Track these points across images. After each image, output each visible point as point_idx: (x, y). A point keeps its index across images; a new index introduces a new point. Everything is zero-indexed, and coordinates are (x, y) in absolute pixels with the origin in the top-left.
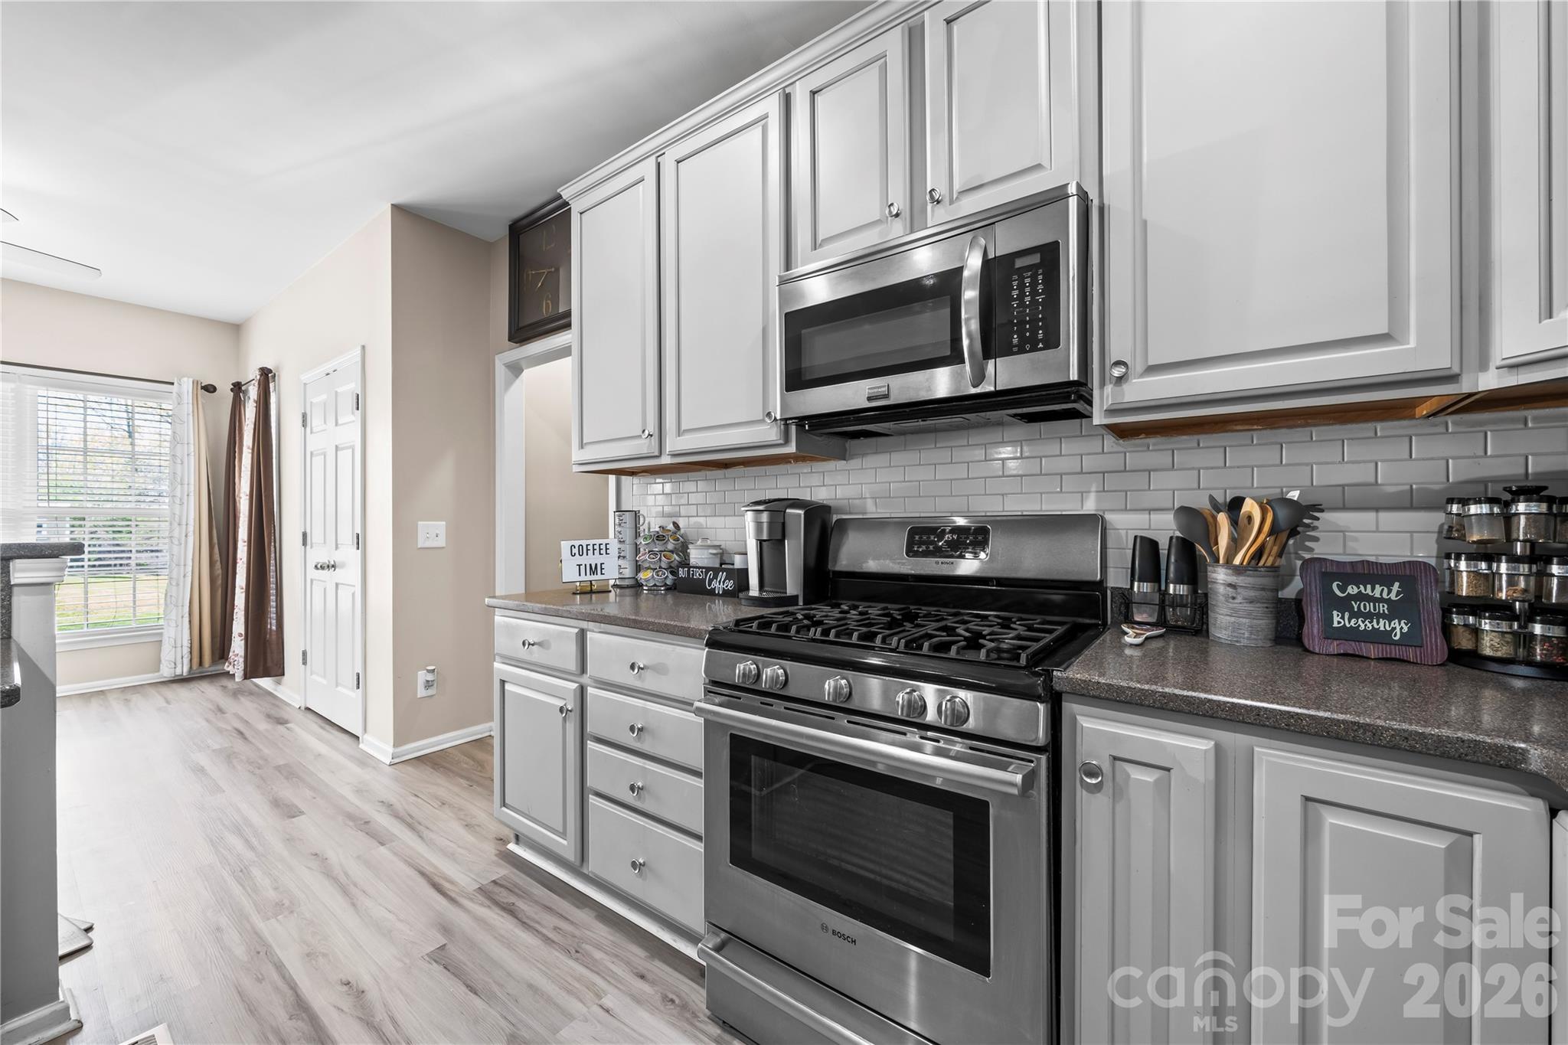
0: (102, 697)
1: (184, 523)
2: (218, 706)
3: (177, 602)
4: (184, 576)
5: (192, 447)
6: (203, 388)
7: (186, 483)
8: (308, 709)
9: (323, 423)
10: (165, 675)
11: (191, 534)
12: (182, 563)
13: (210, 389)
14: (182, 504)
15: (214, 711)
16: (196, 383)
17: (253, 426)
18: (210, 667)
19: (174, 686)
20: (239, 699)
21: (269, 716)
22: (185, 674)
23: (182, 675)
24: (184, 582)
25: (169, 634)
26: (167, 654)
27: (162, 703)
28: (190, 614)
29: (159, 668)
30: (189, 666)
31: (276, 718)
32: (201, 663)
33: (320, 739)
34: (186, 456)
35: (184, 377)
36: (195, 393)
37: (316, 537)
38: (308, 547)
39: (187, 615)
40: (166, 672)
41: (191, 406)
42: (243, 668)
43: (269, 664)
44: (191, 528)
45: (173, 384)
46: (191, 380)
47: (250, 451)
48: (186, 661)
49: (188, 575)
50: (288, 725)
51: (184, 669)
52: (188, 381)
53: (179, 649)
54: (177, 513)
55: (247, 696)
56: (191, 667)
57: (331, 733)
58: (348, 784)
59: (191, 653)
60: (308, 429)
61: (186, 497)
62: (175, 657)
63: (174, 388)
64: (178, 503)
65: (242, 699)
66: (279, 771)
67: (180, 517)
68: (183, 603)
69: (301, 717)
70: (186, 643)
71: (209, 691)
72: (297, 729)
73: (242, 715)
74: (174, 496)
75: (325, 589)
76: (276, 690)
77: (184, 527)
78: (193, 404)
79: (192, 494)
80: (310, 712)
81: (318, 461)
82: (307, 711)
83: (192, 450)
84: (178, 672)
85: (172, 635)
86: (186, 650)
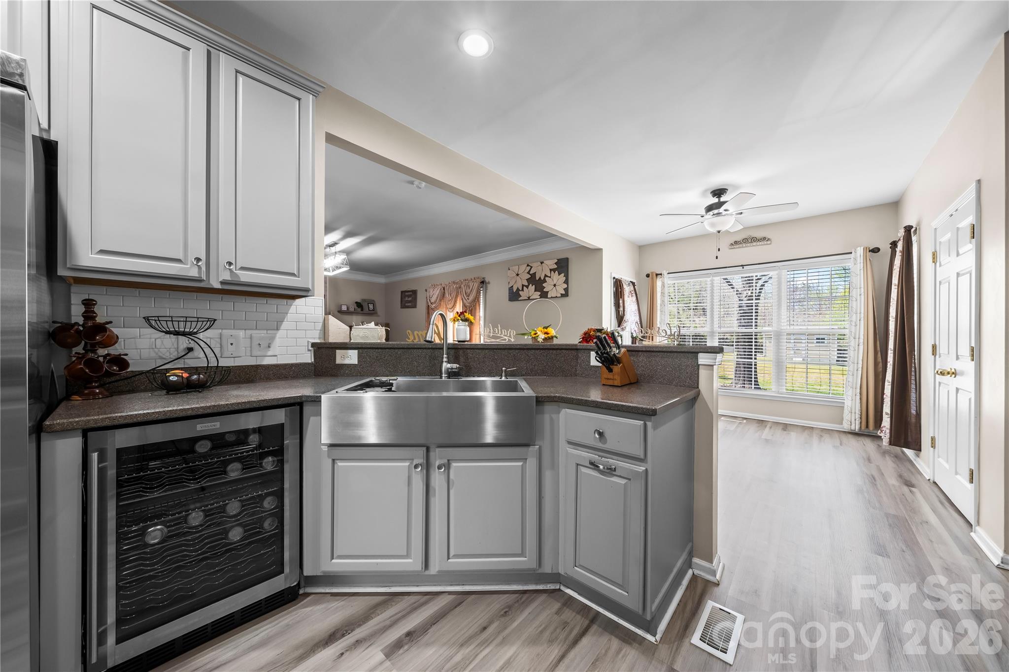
0: (811, 430)
1: (857, 337)
2: (869, 457)
3: (853, 385)
4: (857, 370)
5: (862, 289)
6: (870, 251)
7: (859, 312)
8: (935, 483)
9: (948, 256)
10: (845, 428)
11: (861, 344)
12: (856, 362)
13: (876, 250)
14: (856, 325)
15: (864, 459)
16: (865, 249)
17: (899, 270)
18: (873, 430)
19: (850, 436)
20: (885, 457)
21: (901, 476)
22: (856, 430)
23: (855, 430)
24: (857, 373)
25: (848, 403)
26: (847, 416)
27: (838, 443)
28: (861, 394)
29: (842, 422)
30: (860, 426)
31: (906, 480)
32: (867, 426)
33: (934, 511)
34: (859, 296)
35: (857, 247)
36: (865, 255)
37: (942, 349)
38: (937, 357)
39: (858, 394)
40: (846, 426)
41: (862, 264)
42: (889, 437)
43: (910, 439)
44: (861, 341)
45: (851, 253)
46: (862, 248)
47: (897, 287)
48: (858, 422)
49: (859, 369)
50: (913, 489)
51: (856, 427)
52: (860, 249)
53: (853, 414)
54: (853, 331)
55: (893, 457)
56: (861, 427)
57: (948, 511)
58: (941, 558)
59: (861, 418)
60: (938, 264)
61: (859, 321)
62: (852, 419)
63: (852, 256)
64: (854, 325)
65: (888, 458)
66: (887, 518)
67: (855, 334)
68: (856, 386)
69: (927, 488)
70: (858, 412)
71: (869, 445)
72: (919, 495)
73: (882, 468)
74: (851, 321)
75: (948, 391)
76: (915, 460)
77: (857, 339)
78: (863, 263)
79: (862, 319)
80: (936, 485)
81: (944, 287)
82: (934, 485)
83: (863, 291)
84: (853, 428)
85: (850, 405)
86: (858, 416)
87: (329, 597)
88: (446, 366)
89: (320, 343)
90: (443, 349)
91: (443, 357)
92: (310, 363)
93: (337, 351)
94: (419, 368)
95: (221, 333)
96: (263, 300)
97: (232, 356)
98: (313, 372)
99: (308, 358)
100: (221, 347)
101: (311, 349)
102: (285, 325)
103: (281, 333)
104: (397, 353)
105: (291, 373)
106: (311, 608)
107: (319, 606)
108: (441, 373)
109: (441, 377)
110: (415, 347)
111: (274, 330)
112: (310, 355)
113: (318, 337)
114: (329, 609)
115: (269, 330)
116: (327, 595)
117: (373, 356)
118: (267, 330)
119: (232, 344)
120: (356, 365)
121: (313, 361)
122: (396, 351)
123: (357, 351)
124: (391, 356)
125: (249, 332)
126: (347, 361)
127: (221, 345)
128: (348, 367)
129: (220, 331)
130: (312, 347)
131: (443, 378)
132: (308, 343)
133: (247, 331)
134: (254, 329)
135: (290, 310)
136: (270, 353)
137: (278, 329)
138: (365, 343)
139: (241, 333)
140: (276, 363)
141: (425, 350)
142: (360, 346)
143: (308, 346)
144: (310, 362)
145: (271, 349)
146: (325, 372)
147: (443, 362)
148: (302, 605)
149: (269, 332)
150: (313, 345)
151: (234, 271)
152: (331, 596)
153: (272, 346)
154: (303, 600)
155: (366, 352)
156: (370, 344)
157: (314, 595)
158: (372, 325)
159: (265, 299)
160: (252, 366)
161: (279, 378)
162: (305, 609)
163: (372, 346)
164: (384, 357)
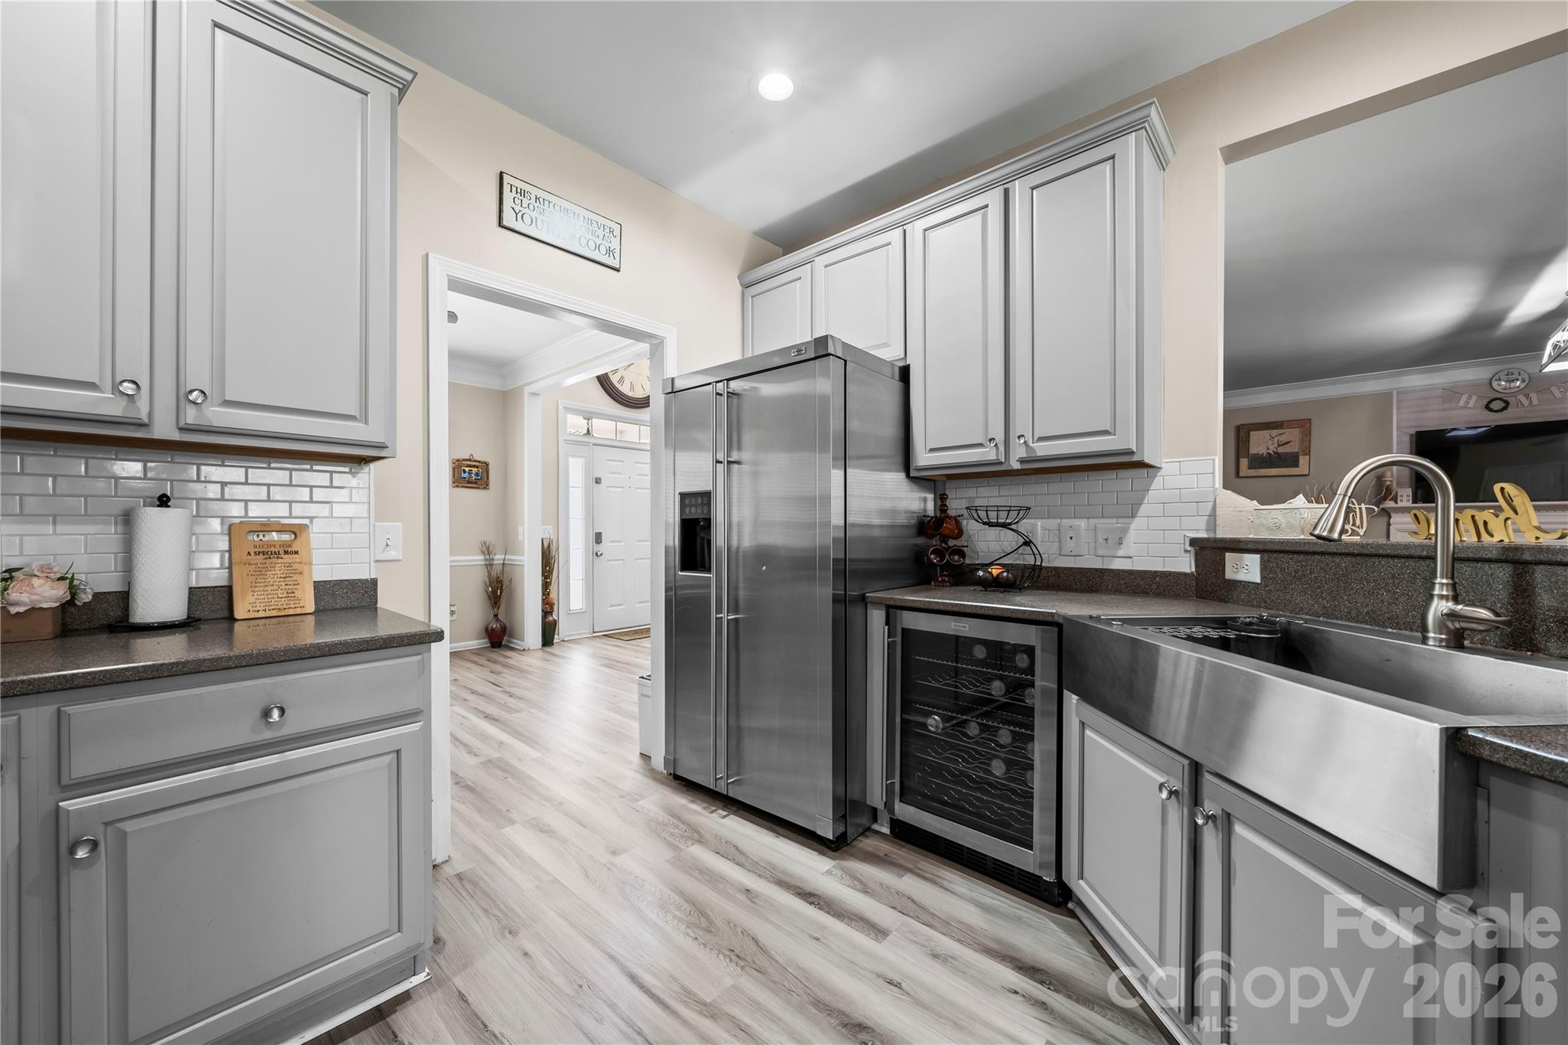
87: (1087, 940)
88: (1439, 607)
89: (1208, 540)
90: (1434, 558)
91: (1434, 584)
92: (1188, 574)
93: (1227, 554)
94: (1394, 608)
95: (1059, 524)
96: (1111, 475)
97: (1071, 554)
98: (1193, 589)
99: (1185, 564)
100: (1060, 542)
101: (1189, 548)
102: (1143, 510)
103: (1137, 524)
104: (1338, 566)
105: (1154, 587)
106: (1057, 929)
107: (1067, 936)
108: (1424, 629)
109: (1424, 640)
110: (1381, 552)
111: (1129, 517)
112: (1188, 559)
113: (1204, 528)
114: (1070, 948)
115: (1120, 517)
116: (1088, 935)
117: (1288, 568)
118: (1117, 518)
119: (1071, 538)
120: (1258, 584)
121: (1193, 570)
122: (1337, 559)
123: (1259, 556)
124: (1325, 571)
125: (1093, 521)
126: (1242, 576)
127: (1060, 539)
128: (1244, 587)
129: (1059, 520)
130: (1191, 545)
131: (1431, 643)
132: (1184, 539)
133: (1090, 520)
134: (1099, 517)
135: (1154, 483)
136: (1121, 553)
137: (1133, 516)
138: (1272, 542)
139: (1082, 524)
140: (1131, 568)
141: (1412, 563)
142: (1261, 547)
143: (1184, 544)
144: (1188, 571)
145: (1122, 546)
146: (1210, 593)
147: (1432, 596)
148: (1054, 917)
149: (1120, 520)
150: (1194, 542)
151: (1031, 445)
152: (1091, 941)
153: (1125, 541)
154: (1062, 915)
155: (1275, 558)
156: (1288, 542)
157: (1078, 922)
158: (1300, 501)
159: (1115, 472)
160: (1096, 570)
161: (1135, 593)
162: (1051, 923)
163: (1283, 548)
164: (1311, 573)
